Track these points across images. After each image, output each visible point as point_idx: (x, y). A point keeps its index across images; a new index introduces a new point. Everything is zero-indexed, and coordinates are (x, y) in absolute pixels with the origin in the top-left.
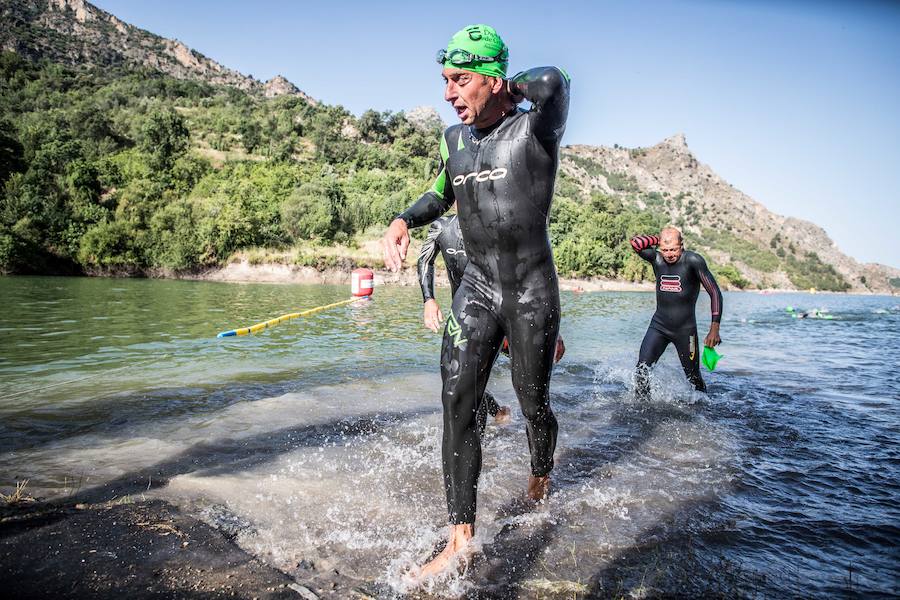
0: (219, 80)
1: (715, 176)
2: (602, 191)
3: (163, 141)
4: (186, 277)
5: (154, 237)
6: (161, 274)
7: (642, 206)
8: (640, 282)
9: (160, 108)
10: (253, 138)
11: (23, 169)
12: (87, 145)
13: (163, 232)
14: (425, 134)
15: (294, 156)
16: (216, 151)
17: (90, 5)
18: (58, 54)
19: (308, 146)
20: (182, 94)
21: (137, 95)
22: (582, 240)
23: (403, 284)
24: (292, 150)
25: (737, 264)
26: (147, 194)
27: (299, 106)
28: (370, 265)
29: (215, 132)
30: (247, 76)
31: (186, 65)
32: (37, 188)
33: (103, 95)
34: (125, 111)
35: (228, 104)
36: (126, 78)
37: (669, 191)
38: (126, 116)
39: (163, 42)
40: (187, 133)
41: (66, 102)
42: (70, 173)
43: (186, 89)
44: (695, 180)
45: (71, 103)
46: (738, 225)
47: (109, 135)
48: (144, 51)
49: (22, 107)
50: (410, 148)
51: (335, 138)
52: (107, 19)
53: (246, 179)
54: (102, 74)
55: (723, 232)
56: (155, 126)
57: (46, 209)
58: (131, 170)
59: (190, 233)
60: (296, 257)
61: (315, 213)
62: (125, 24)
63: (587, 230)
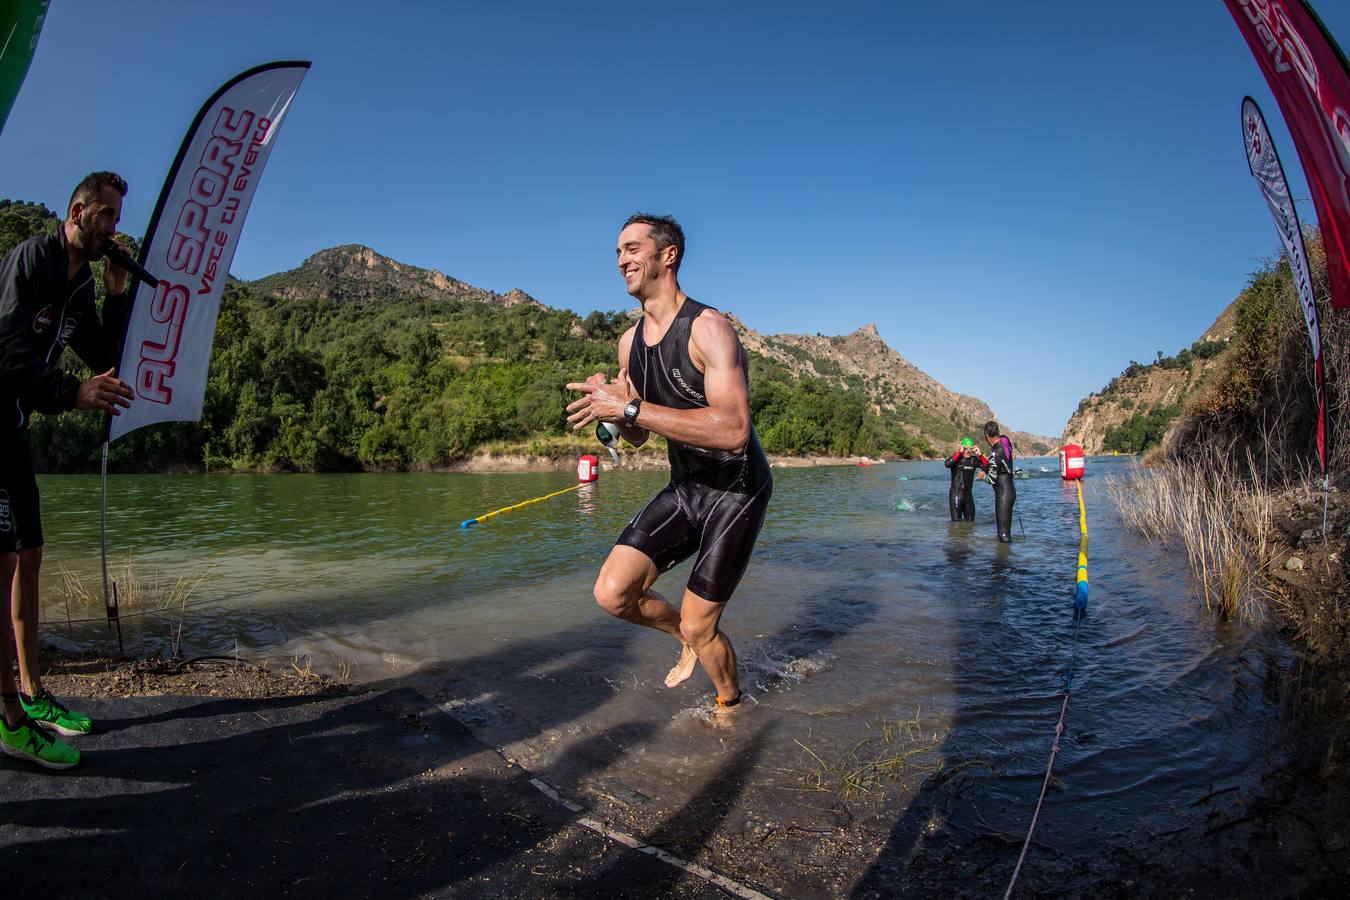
0: (467, 298)
1: (903, 360)
2: (810, 375)
3: (421, 353)
4: (440, 470)
5: (413, 436)
6: (419, 468)
7: (846, 387)
8: (849, 457)
9: (419, 325)
10: (493, 344)
11: (324, 389)
12: (364, 362)
13: (420, 431)
15: (528, 357)
16: (463, 358)
17: (377, 255)
18: (353, 294)
19: (541, 346)
20: (437, 312)
21: (404, 317)
22: (795, 420)
23: (631, 468)
24: (526, 351)
25: (926, 436)
26: (408, 399)
27: (532, 313)
28: (599, 451)
29: (463, 341)
30: (489, 291)
31: (442, 288)
32: (333, 401)
33: (379, 320)
34: (395, 332)
35: (473, 316)
36: (397, 305)
37: (867, 373)
38: (395, 335)
39: (425, 273)
40: (440, 344)
41: (355, 330)
42: (354, 387)
43: (441, 308)
44: (888, 364)
45: (359, 331)
46: (925, 402)
47: (382, 352)
48: (411, 282)
49: (327, 338)
51: (565, 338)
52: (387, 263)
53: (487, 380)
54: (380, 305)
55: (913, 408)
56: (415, 341)
57: (338, 418)
58: (396, 380)
59: (442, 431)
60: (532, 448)
61: (547, 406)
62: (399, 264)
63: (799, 411)
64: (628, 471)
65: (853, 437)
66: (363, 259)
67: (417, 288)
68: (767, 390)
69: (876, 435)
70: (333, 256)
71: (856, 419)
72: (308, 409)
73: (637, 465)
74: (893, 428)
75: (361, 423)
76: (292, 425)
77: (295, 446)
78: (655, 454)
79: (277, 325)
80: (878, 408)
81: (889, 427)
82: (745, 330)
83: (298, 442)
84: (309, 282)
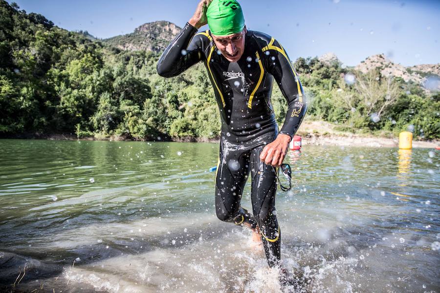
3: (205, 81)
4: (214, 142)
5: (200, 124)
6: (203, 140)
11: (150, 97)
12: (174, 85)
13: (204, 121)
14: (329, 67)
17: (178, 27)
23: (317, 144)
26: (197, 105)
32: (155, 105)
42: (168, 97)
47: (183, 80)
49: (152, 72)
50: (321, 75)
57: (159, 113)
58: (192, 95)
63: (428, 113)
64: (316, 146)
66: (170, 30)
68: (405, 100)
70: (152, 27)
72: (141, 108)
73: (321, 143)
75: (172, 116)
76: (131, 116)
77: (133, 128)
78: (332, 137)
79: (121, 63)
82: (393, 64)
83: (135, 125)
84: (139, 41)
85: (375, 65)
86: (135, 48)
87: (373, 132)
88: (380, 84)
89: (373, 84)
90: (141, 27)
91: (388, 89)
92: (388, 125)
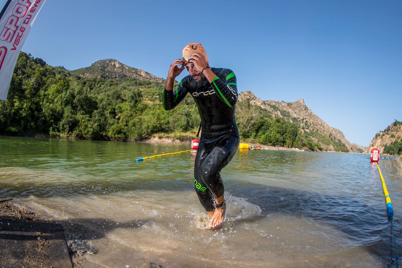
0: (153, 80)
1: (313, 113)
2: (278, 116)
3: (135, 99)
4: (139, 142)
5: (130, 129)
6: (131, 141)
7: (292, 122)
8: (291, 148)
9: (135, 89)
11: (97, 110)
12: (114, 101)
13: (132, 127)
16: (150, 102)
17: (120, 63)
18: (110, 77)
20: (141, 85)
21: (129, 86)
22: (272, 132)
25: (320, 142)
26: (128, 115)
29: (151, 95)
30: (161, 78)
31: (144, 76)
32: (100, 114)
33: (120, 87)
34: (125, 91)
35: (155, 87)
36: (126, 81)
37: (300, 117)
38: (125, 92)
39: (138, 70)
40: (142, 96)
41: (110, 90)
42: (108, 110)
43: (143, 83)
44: (307, 114)
45: (112, 90)
46: (320, 129)
47: (120, 98)
48: (132, 73)
49: (100, 92)
52: (123, 66)
54: (120, 81)
55: (316, 132)
56: (133, 95)
57: (102, 121)
58: (125, 108)
59: (140, 127)
60: (174, 136)
61: (181, 121)
62: (128, 67)
63: (274, 129)
65: (294, 140)
66: (114, 64)
67: (135, 76)
68: (263, 120)
69: (302, 141)
70: (103, 63)
71: (295, 134)
72: (91, 117)
74: (308, 139)
76: (84, 122)
80: (303, 130)
81: (306, 138)
82: (256, 98)
83: (86, 128)
84: (94, 72)
85: (246, 97)
86: (90, 76)
87: (245, 139)
88: (249, 109)
89: (245, 109)
90: (96, 62)
91: (254, 112)
92: (253, 135)
